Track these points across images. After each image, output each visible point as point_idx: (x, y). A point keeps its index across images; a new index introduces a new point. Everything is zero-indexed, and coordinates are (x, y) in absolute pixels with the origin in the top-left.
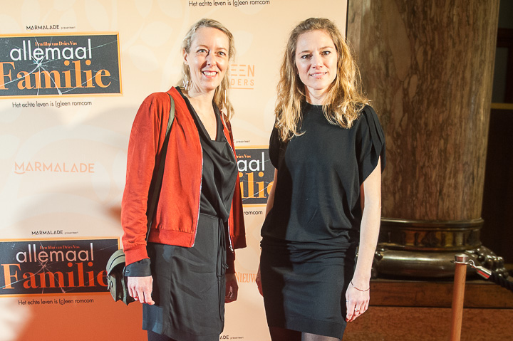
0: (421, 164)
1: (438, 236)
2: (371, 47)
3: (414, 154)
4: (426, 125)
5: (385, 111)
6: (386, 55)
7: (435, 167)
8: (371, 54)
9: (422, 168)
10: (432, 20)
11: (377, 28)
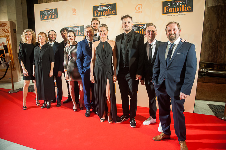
0: (219, 50)
1: (223, 67)
2: (207, 23)
3: (217, 48)
4: (221, 40)
5: (210, 37)
6: (211, 25)
7: (223, 50)
8: (207, 24)
9: (220, 50)
10: (223, 16)
11: (208, 18)
